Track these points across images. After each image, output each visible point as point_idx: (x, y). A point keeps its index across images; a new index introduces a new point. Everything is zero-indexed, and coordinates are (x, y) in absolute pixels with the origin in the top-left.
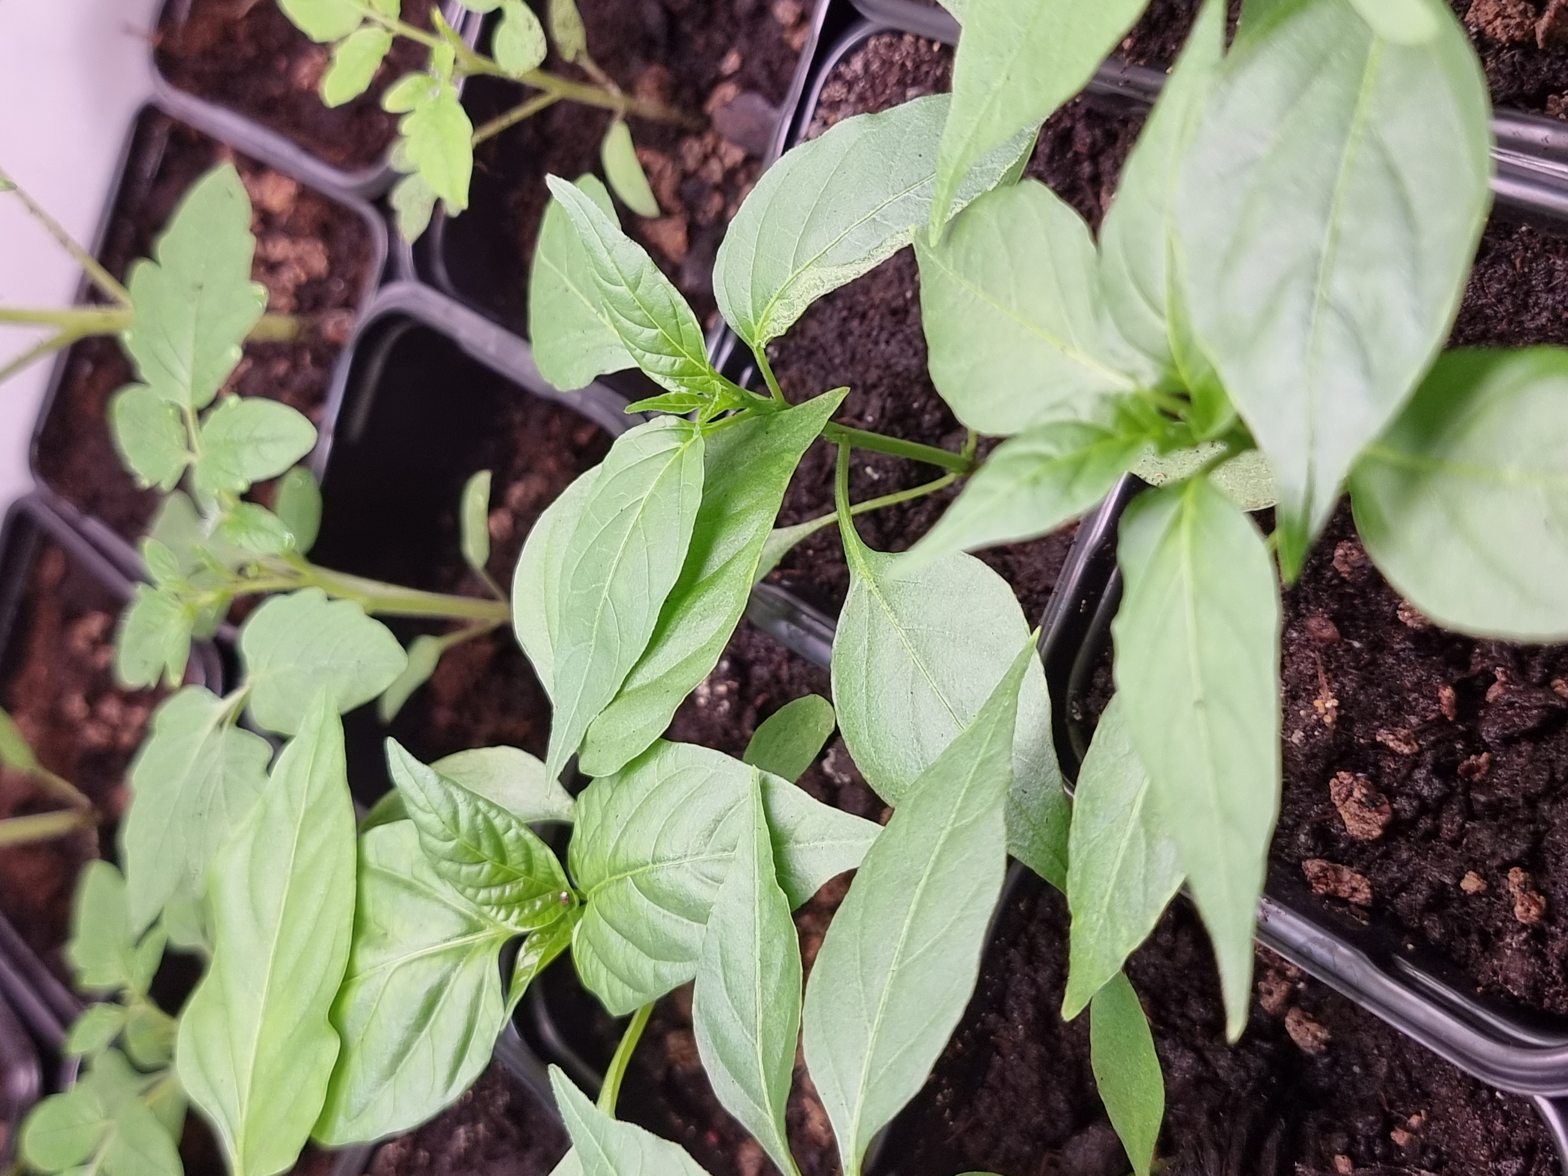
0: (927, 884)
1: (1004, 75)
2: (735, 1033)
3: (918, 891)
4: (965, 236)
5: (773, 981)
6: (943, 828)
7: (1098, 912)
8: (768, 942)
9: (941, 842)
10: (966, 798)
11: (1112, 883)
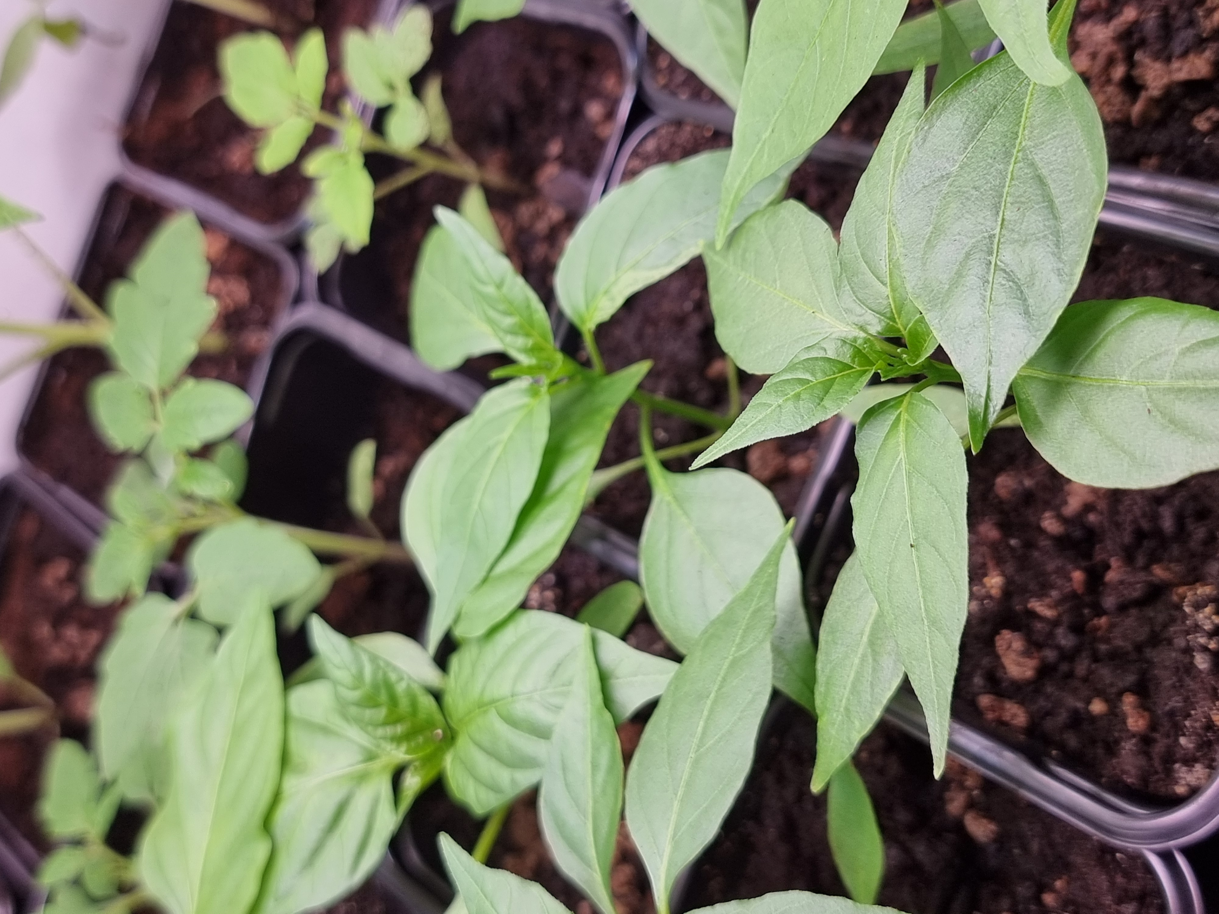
0: (716, 696)
1: (770, 130)
2: (572, 818)
3: (709, 702)
4: (742, 241)
5: (601, 776)
6: (726, 658)
7: (838, 711)
8: (596, 749)
9: (725, 667)
10: (743, 637)
11: (848, 689)
